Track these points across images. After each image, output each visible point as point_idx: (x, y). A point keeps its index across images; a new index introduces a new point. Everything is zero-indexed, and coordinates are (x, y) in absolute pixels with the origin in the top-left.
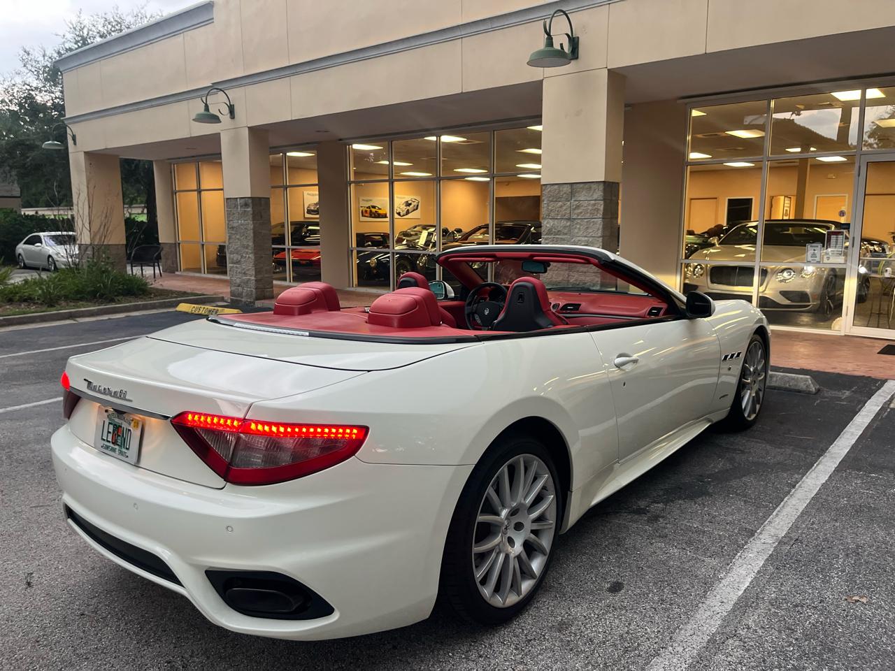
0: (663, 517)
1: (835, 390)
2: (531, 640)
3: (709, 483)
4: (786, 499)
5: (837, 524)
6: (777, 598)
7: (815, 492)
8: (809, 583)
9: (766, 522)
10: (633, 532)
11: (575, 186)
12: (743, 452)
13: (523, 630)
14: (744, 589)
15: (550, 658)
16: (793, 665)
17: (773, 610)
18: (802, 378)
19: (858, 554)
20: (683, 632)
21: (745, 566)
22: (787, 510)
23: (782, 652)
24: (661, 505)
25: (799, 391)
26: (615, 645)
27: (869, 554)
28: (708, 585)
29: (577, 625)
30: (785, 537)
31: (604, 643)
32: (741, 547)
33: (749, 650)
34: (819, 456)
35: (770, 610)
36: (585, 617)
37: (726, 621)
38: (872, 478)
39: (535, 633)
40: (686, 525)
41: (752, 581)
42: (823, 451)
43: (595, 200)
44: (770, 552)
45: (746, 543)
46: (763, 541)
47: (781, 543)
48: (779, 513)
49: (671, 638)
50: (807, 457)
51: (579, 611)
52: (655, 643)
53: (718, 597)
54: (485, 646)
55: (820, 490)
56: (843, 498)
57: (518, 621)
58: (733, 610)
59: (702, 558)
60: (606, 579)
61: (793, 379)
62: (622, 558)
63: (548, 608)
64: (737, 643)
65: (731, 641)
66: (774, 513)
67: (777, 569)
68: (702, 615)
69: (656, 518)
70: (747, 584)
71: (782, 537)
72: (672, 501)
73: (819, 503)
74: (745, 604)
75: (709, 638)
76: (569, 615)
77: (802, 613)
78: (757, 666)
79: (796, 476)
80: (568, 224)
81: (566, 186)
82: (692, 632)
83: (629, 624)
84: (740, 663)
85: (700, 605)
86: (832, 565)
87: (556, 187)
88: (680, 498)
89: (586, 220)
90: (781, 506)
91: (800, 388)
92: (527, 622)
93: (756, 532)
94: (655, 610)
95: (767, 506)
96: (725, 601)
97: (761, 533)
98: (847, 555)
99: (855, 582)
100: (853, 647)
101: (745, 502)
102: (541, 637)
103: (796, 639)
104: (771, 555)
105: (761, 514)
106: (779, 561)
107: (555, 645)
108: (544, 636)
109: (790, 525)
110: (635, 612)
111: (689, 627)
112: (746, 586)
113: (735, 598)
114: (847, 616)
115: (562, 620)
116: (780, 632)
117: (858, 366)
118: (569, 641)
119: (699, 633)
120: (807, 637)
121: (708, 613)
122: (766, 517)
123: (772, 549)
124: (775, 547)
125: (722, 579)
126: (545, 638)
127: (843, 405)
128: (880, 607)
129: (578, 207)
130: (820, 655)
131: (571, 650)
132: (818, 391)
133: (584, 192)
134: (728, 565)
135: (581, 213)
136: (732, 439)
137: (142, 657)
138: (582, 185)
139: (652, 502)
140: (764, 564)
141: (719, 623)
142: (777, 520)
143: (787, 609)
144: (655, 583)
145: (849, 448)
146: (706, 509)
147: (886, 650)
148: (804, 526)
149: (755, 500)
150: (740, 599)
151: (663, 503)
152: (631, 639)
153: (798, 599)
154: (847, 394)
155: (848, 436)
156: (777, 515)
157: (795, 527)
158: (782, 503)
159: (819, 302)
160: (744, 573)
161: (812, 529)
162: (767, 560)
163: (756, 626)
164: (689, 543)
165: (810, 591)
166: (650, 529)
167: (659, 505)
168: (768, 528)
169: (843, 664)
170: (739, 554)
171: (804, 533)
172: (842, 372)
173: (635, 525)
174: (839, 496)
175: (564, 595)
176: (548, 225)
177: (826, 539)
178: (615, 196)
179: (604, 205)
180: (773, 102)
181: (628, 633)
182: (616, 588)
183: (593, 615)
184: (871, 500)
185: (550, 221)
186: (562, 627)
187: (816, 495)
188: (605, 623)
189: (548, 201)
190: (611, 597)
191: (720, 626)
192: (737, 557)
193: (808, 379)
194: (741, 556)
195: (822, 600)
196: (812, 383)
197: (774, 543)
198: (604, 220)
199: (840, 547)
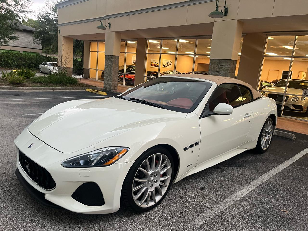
0: (225, 171)
1: (301, 140)
2: (170, 199)
3: (245, 163)
4: (270, 171)
5: (285, 181)
6: (255, 199)
8: (268, 196)
10: (214, 174)
11: (221, 60)
12: (260, 155)
14: (245, 195)
15: (175, 205)
16: (253, 219)
17: (252, 202)
18: (290, 134)
19: (289, 191)
20: (220, 204)
21: (248, 188)
22: (269, 174)
23: (251, 215)
25: (288, 139)
26: (197, 205)
27: (292, 191)
28: (233, 192)
29: (187, 197)
30: (265, 182)
31: (193, 203)
32: (248, 183)
33: (240, 212)
34: (287, 160)
35: (251, 202)
37: (235, 203)
38: (303, 168)
40: (232, 174)
41: (248, 193)
42: (289, 158)
43: (227, 66)
44: (258, 186)
45: (251, 182)
46: (257, 182)
47: (263, 183)
48: (266, 175)
49: (215, 205)
50: (283, 159)
51: (188, 194)
52: (210, 206)
53: (235, 196)
55: (283, 170)
58: (239, 200)
59: (234, 184)
60: (200, 186)
61: (287, 134)
62: (208, 181)
63: (179, 192)
64: (237, 210)
65: (235, 209)
66: (264, 175)
67: (258, 191)
68: (228, 200)
69: (223, 171)
70: (247, 194)
72: (230, 167)
73: (281, 174)
74: (242, 200)
75: (228, 207)
76: (185, 194)
77: (262, 205)
78: (241, 217)
79: (276, 165)
80: (217, 73)
81: (218, 60)
84: (236, 216)
85: (228, 197)
86: (277, 193)
87: (214, 60)
88: (233, 166)
89: (223, 73)
90: (267, 173)
91: (289, 137)
93: (255, 179)
94: (213, 197)
95: (262, 172)
96: (237, 197)
97: (257, 180)
98: (284, 190)
99: (284, 198)
100: (275, 217)
101: (255, 170)
103: (257, 212)
106: (259, 189)
107: (178, 202)
109: (268, 179)
110: (206, 196)
111: (222, 203)
113: (241, 197)
114: (277, 208)
115: (182, 195)
116: (252, 209)
118: (182, 201)
119: (225, 205)
120: (261, 212)
121: (230, 200)
122: (260, 175)
123: (259, 185)
125: (238, 191)
126: (175, 199)
127: (303, 145)
128: (290, 207)
129: (221, 68)
130: (264, 217)
131: (182, 204)
133: (224, 63)
134: (242, 187)
135: (222, 70)
138: (223, 60)
139: (224, 166)
140: (254, 189)
142: (264, 177)
143: (258, 203)
144: (216, 189)
145: (299, 158)
146: (241, 170)
147: (286, 220)
148: (273, 180)
149: (259, 170)
150: (242, 198)
151: (227, 167)
152: (202, 204)
153: (262, 200)
154: (305, 141)
155: (300, 155)
156: (265, 175)
157: (270, 179)
158: (268, 172)
159: (306, 110)
160: (247, 190)
161: (275, 181)
162: (256, 188)
163: (245, 206)
164: (232, 179)
165: (267, 199)
166: (220, 174)
168: (260, 179)
169: (270, 221)
171: (272, 182)
174: (289, 173)
175: (185, 189)
176: (210, 73)
177: (279, 185)
178: (235, 65)
179: (230, 68)
180: (297, 37)
181: (202, 202)
182: (203, 189)
183: (192, 195)
184: (300, 175)
185: (211, 72)
186: (182, 197)
187: (281, 171)
188: (196, 198)
189: (211, 65)
190: (200, 191)
191: (233, 204)
192: (246, 186)
193: (292, 135)
194: (247, 186)
195: (270, 202)
196: (294, 136)
197: (260, 183)
198: (229, 73)
199: (283, 187)
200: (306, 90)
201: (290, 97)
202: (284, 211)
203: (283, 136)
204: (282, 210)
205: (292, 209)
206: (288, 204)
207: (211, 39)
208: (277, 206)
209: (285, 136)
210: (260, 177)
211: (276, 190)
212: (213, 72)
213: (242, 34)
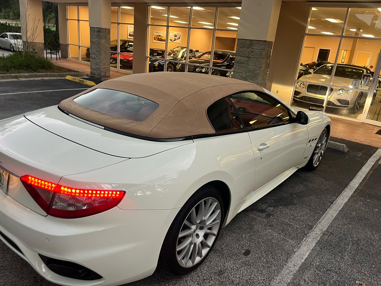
0: (272, 215)
1: (355, 152)
2: (205, 280)
3: (295, 198)
4: (328, 210)
5: (350, 226)
6: (319, 265)
7: (341, 207)
8: (334, 258)
9: (318, 222)
10: (258, 222)
11: (252, 41)
12: (311, 182)
13: (202, 273)
14: (305, 258)
17: (317, 271)
18: (341, 145)
19: (358, 244)
20: (275, 281)
21: (306, 245)
22: (328, 215)
24: (272, 208)
27: (363, 244)
28: (289, 255)
29: (227, 273)
30: (326, 231)
32: (305, 235)
35: (316, 272)
36: (231, 268)
37: (295, 276)
38: (368, 201)
39: (207, 276)
40: (282, 220)
41: (309, 255)
42: (347, 185)
43: (261, 49)
44: (319, 239)
45: (308, 233)
46: (316, 232)
47: (324, 234)
48: (324, 218)
49: (269, 284)
50: (340, 187)
51: (229, 265)
53: (293, 262)
54: (184, 281)
55: (344, 206)
56: (354, 212)
57: (200, 269)
58: (299, 271)
59: (288, 240)
60: (243, 248)
61: (338, 145)
62: (252, 236)
63: (215, 262)
66: (322, 217)
67: (321, 249)
68: (285, 271)
69: (269, 215)
70: (307, 256)
71: (325, 231)
72: (277, 207)
73: (343, 213)
74: (304, 268)
75: (287, 285)
76: (224, 267)
77: (329, 275)
79: (334, 197)
80: (247, 59)
81: (249, 41)
82: (279, 281)
83: (251, 274)
85: (284, 266)
86: (346, 249)
87: (244, 41)
88: (281, 205)
89: (255, 59)
90: (325, 213)
91: (340, 150)
92: (204, 268)
93: (313, 227)
94: (264, 267)
95: (319, 213)
96: (296, 264)
97: (315, 228)
98: (353, 244)
99: (355, 259)
101: (310, 210)
102: (210, 278)
104: (319, 240)
105: (316, 217)
106: (321, 244)
107: (216, 283)
108: (211, 277)
109: (329, 224)
110: (254, 267)
111: (278, 278)
112: (306, 257)
113: (301, 263)
114: (350, 278)
115: (221, 269)
117: (366, 139)
118: (222, 282)
119: (283, 282)
121: (288, 271)
122: (318, 219)
123: (319, 237)
124: (321, 236)
125: (295, 252)
126: (212, 279)
127: (358, 160)
128: (365, 274)
129: (252, 52)
132: (348, 151)
133: (256, 45)
134: (299, 244)
135: (254, 55)
136: (307, 175)
137: (22, 273)
138: (255, 41)
139: (268, 206)
140: (315, 245)
141: (292, 277)
142: (323, 221)
143: (324, 272)
144: (265, 252)
145: (359, 184)
146: (292, 212)
148: (335, 226)
149: (314, 209)
150: (303, 264)
151: (273, 207)
153: (329, 267)
154: (360, 154)
155: (359, 178)
157: (331, 226)
158: (326, 212)
159: (353, 105)
160: (306, 249)
161: (339, 227)
162: (317, 243)
163: (309, 280)
164: (283, 231)
165: (335, 263)
166: (266, 221)
167: (271, 208)
168: (318, 225)
170: (304, 239)
171: (335, 230)
172: (359, 142)
173: (259, 219)
174: (352, 211)
175: (223, 255)
176: (238, 59)
177: (344, 234)
178: (270, 48)
179: (264, 52)
180: (350, 9)
181: (250, 279)
182: (247, 253)
183: (235, 268)
184: (366, 214)
185: (239, 57)
186: (220, 273)
187: (342, 209)
188: (240, 273)
189: (239, 47)
190: (244, 259)
191: (293, 279)
192: (303, 240)
193: (344, 146)
194: (305, 240)
195: (339, 268)
196: (346, 148)
197: (321, 234)
198: (263, 59)
199: (350, 239)
200: (356, 82)
201: (335, 88)
202: (360, 284)
203: (333, 148)
204: (357, 282)
205: (369, 277)
206: (362, 269)
207: (240, 8)
208: (349, 275)
209: (335, 148)
210: (318, 221)
211: (342, 244)
212: (242, 57)
213: (282, 2)
